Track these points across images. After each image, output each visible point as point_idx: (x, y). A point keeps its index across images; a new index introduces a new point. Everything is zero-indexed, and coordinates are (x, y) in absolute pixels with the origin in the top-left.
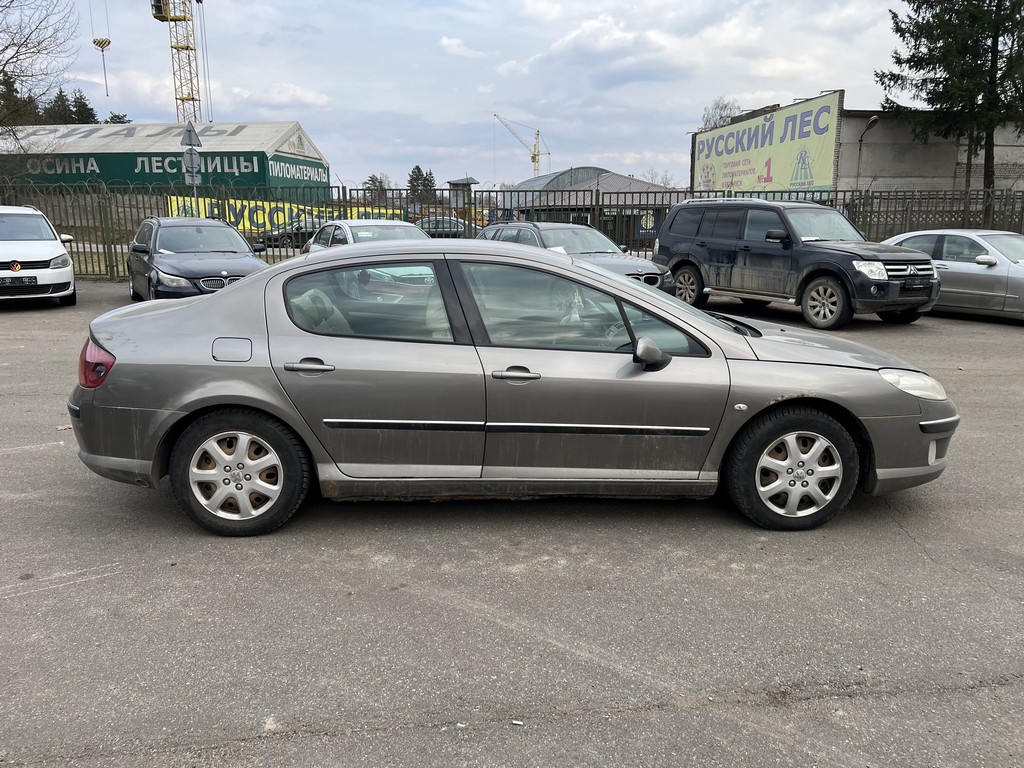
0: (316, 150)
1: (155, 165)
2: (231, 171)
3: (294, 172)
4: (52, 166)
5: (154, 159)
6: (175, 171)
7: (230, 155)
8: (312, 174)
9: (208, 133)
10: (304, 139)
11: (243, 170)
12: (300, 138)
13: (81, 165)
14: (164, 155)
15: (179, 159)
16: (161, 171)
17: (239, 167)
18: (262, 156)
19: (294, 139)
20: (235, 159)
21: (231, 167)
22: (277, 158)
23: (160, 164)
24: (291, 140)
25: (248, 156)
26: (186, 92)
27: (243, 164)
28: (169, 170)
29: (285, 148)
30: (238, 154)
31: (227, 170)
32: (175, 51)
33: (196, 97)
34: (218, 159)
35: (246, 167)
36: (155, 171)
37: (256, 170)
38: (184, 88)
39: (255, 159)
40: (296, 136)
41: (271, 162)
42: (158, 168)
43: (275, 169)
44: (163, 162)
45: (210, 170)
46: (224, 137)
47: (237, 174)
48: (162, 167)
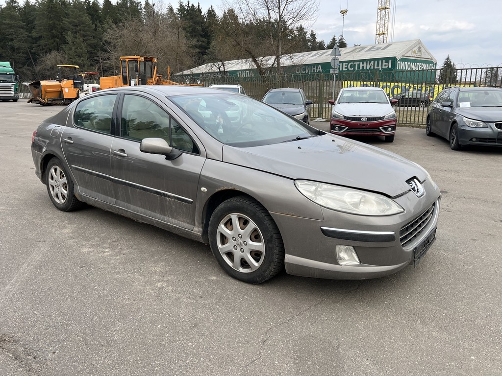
0: (429, 54)
1: (344, 66)
2: (378, 68)
3: (413, 66)
4: (304, 70)
5: (344, 64)
6: (352, 69)
7: (378, 60)
8: (425, 67)
9: (372, 50)
10: (422, 48)
11: (384, 67)
12: (419, 48)
13: (315, 69)
14: (348, 62)
15: (355, 63)
16: (346, 69)
17: (382, 66)
18: (394, 59)
19: (416, 49)
20: (380, 61)
21: (378, 66)
22: (403, 60)
23: (346, 66)
24: (413, 50)
25: (387, 60)
26: (381, 31)
27: (384, 64)
28: (350, 69)
29: (409, 54)
30: (382, 59)
31: (376, 67)
32: (379, 10)
33: (386, 32)
34: (372, 62)
35: (385, 65)
36: (344, 69)
37: (390, 67)
38: (381, 28)
39: (390, 61)
40: (417, 47)
41: (398, 62)
42: (345, 68)
43: (401, 66)
44: (348, 65)
45: (368, 68)
46: (379, 51)
47: (380, 69)
48: (347, 68)
